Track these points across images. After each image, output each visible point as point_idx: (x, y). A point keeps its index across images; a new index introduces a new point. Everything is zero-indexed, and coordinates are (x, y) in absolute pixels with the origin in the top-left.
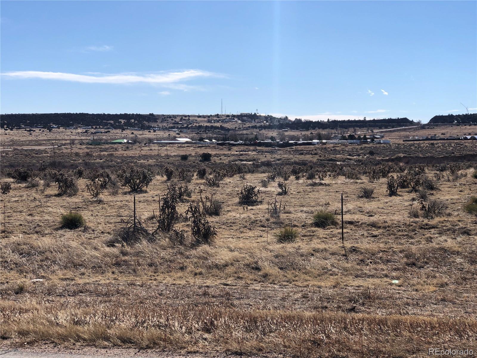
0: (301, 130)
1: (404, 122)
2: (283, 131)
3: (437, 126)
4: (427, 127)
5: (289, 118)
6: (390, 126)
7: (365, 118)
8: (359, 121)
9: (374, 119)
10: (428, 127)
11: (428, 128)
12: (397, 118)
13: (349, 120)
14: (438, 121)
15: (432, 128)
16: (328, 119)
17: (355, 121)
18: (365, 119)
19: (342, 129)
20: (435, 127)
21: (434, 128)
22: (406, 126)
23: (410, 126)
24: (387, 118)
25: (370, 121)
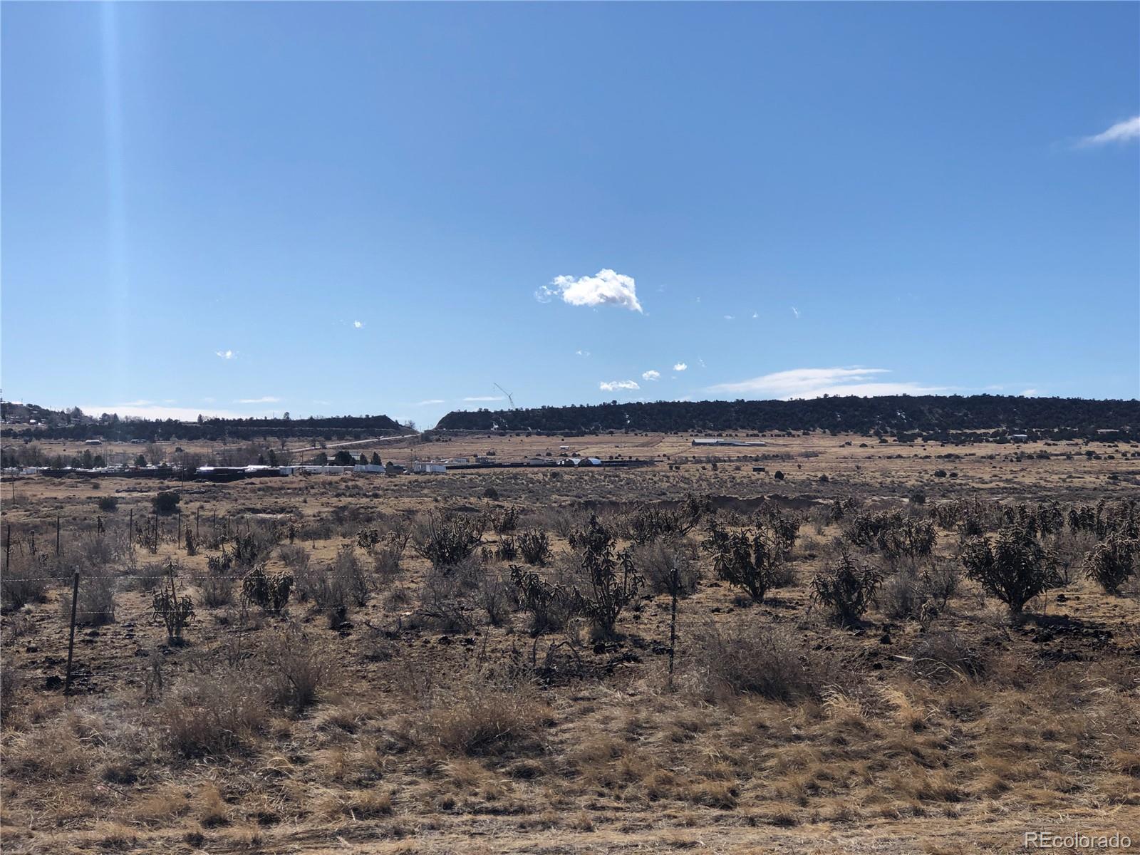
0: (133, 442)
1: (380, 425)
2: (88, 443)
3: (456, 435)
4: (435, 437)
5: (86, 412)
6: (349, 433)
7: (287, 414)
8: (275, 422)
9: (311, 418)
10: (437, 437)
11: (438, 440)
12: (364, 417)
13: (251, 419)
14: (457, 423)
15: (446, 441)
16: (200, 416)
17: (266, 422)
18: (288, 418)
19: (235, 439)
20: (453, 439)
21: (450, 440)
22: (387, 434)
23: (395, 434)
24: (341, 416)
25: (302, 422)
